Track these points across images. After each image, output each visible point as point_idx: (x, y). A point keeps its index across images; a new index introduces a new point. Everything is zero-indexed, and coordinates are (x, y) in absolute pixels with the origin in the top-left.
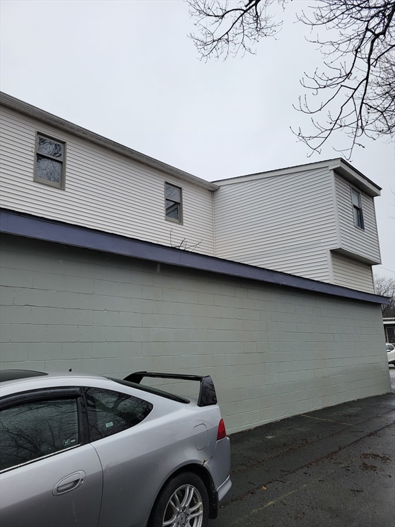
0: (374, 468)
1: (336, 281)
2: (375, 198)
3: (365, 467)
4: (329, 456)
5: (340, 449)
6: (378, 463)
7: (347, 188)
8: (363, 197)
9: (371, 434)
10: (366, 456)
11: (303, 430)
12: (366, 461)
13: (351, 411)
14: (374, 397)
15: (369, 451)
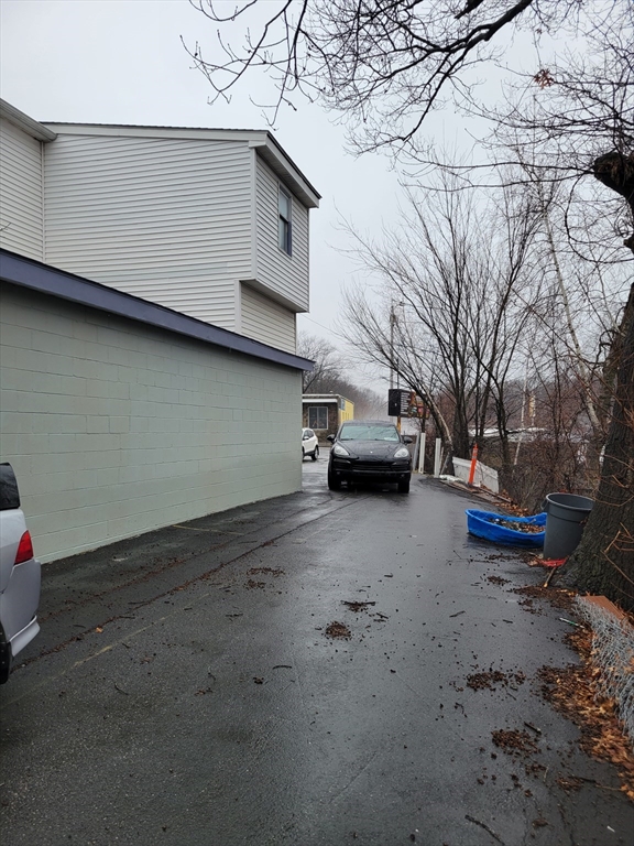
0: (261, 585)
1: (244, 331)
2: (311, 210)
3: (252, 584)
4: (205, 577)
5: (222, 566)
6: (268, 579)
7: (273, 185)
8: (294, 205)
9: (266, 544)
10: (254, 571)
11: (174, 545)
12: (253, 578)
13: (245, 516)
14: (279, 497)
15: (260, 565)
